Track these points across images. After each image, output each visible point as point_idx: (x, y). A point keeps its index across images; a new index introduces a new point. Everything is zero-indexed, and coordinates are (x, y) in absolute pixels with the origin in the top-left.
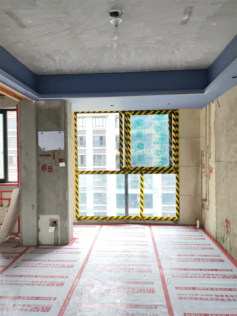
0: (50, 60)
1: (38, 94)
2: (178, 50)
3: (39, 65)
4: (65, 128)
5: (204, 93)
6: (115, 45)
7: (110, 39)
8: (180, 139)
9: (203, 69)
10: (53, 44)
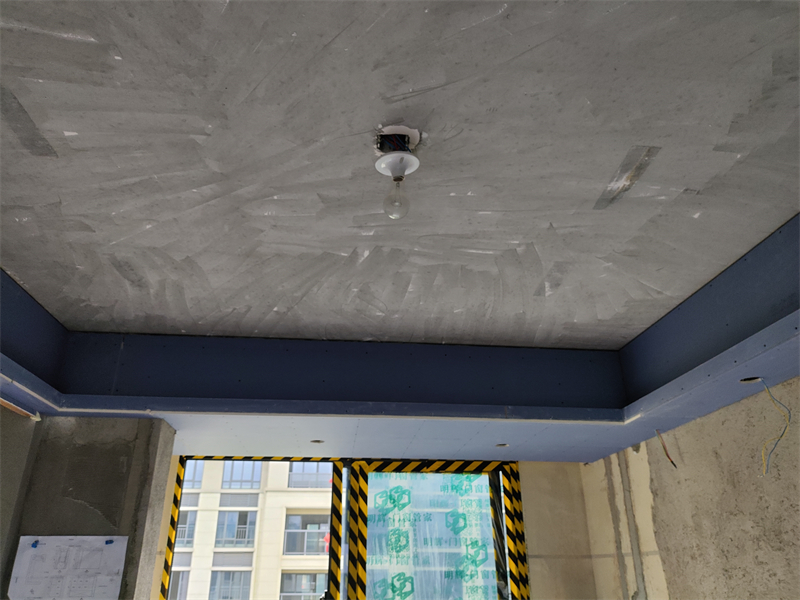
0: (127, 284)
1: (56, 392)
2: (556, 285)
3: (83, 298)
4: (136, 523)
5: (621, 418)
6: (367, 253)
7: (355, 230)
8: (530, 561)
9: (606, 348)
10: (148, 227)
